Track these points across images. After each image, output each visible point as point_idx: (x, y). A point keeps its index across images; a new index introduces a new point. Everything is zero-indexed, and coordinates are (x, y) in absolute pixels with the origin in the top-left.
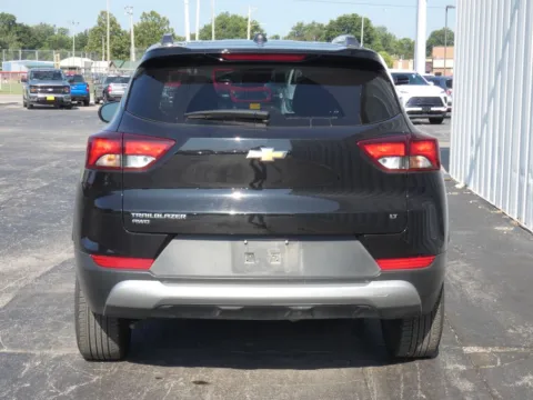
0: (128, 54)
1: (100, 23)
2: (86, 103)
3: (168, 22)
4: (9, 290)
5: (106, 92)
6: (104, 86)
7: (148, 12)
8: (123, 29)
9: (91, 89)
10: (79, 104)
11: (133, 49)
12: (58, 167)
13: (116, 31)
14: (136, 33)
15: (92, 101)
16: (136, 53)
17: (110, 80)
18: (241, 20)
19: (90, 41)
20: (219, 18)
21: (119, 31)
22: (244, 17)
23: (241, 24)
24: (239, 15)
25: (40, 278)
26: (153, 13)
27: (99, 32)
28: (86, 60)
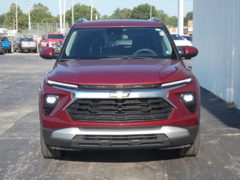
0: (27, 26)
1: (11, 10)
2: (10, 52)
3: (48, 9)
5: (20, 45)
6: (19, 43)
7: (37, 4)
8: (24, 13)
9: (12, 44)
10: (6, 52)
11: (30, 23)
13: (20, 14)
14: (31, 15)
15: (12, 51)
16: (31, 25)
17: (22, 40)
18: (87, 7)
19: (6, 19)
20: (75, 7)
21: (22, 14)
22: (89, 6)
23: (87, 10)
24: (86, 5)
26: (40, 4)
27: (11, 14)
28: (4, 29)
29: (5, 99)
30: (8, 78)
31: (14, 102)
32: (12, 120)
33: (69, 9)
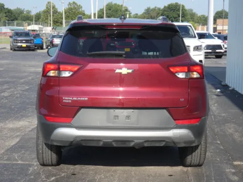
0: (61, 23)
1: (47, 8)
2: (42, 48)
3: (81, 7)
4: (17, 136)
5: (52, 42)
6: (51, 40)
7: (71, 2)
8: (59, 10)
9: (44, 41)
10: (38, 49)
11: (64, 21)
12: (32, 79)
13: (55, 12)
14: (65, 13)
15: (45, 47)
16: (66, 23)
17: (54, 37)
18: (119, 6)
19: (42, 17)
20: (107, 5)
21: (57, 12)
22: (120, 4)
23: (118, 8)
25: (31, 131)
26: (74, 3)
27: (47, 12)
28: (40, 26)
29: (20, 104)
30: (30, 78)
31: (29, 108)
32: (18, 134)
33: (102, 8)
